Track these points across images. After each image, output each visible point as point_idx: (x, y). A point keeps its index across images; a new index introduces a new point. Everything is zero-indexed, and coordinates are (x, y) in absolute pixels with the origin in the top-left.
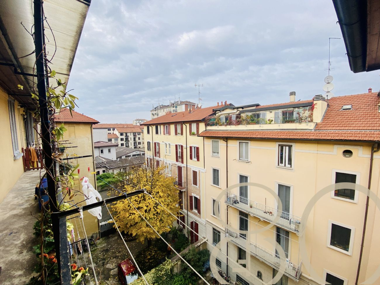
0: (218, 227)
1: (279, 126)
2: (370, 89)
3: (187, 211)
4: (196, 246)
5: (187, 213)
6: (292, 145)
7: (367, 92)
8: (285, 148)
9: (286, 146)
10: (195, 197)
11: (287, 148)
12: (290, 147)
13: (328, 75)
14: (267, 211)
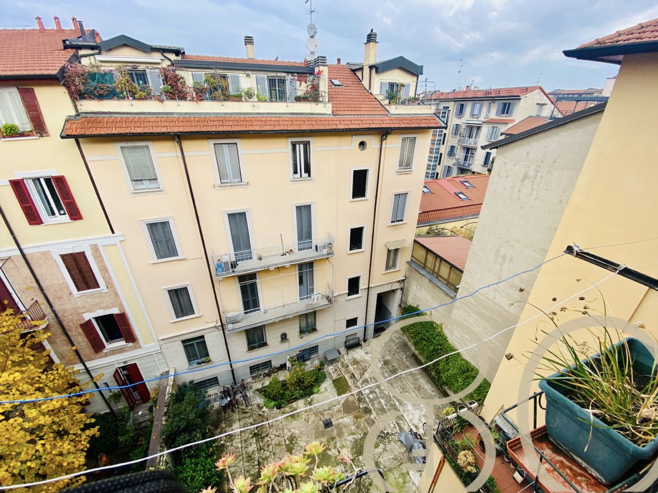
0: (194, 332)
1: (288, 106)
2: (339, 60)
3: (81, 364)
4: (167, 397)
5: (83, 367)
6: (309, 142)
7: (336, 62)
8: (300, 147)
9: (299, 143)
10: (96, 318)
11: (302, 146)
12: (306, 145)
13: (310, 23)
14: (285, 252)
